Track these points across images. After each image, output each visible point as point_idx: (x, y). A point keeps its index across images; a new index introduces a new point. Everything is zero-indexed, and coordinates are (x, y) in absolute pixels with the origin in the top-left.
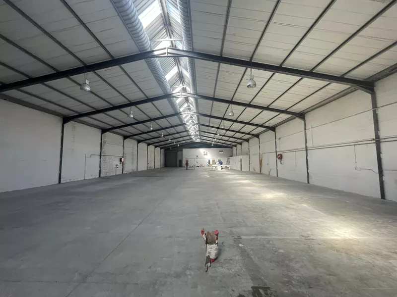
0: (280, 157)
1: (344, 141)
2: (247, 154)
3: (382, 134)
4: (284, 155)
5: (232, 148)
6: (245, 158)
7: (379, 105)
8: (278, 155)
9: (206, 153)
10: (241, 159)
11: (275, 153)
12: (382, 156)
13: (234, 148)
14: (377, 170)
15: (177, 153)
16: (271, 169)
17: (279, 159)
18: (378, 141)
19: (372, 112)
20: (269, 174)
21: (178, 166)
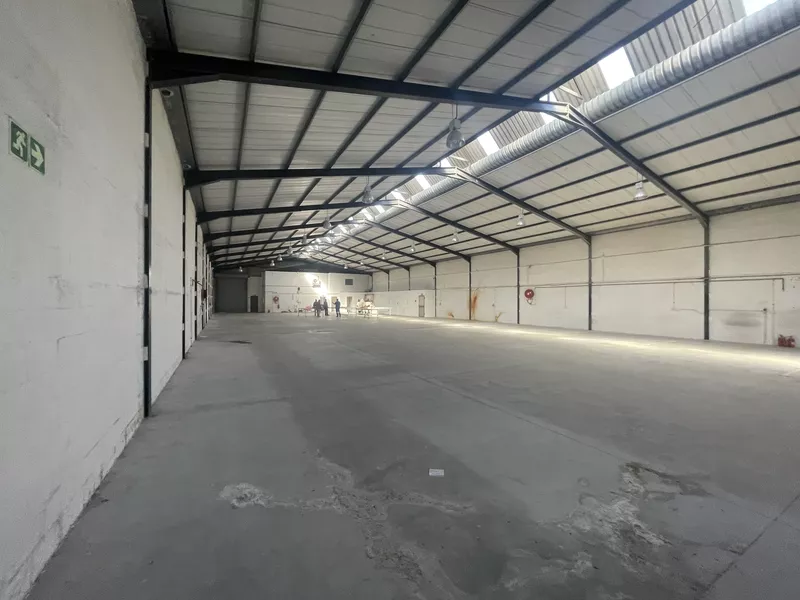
0: (530, 294)
2: (428, 288)
3: (713, 273)
4: (537, 292)
5: (371, 274)
6: (428, 294)
7: (711, 242)
8: (528, 291)
10: (422, 297)
11: (516, 288)
12: (711, 295)
13: (380, 275)
14: (702, 310)
15: (247, 280)
16: (500, 314)
17: (526, 295)
18: (707, 280)
19: (703, 248)
20: (496, 321)
21: (249, 310)
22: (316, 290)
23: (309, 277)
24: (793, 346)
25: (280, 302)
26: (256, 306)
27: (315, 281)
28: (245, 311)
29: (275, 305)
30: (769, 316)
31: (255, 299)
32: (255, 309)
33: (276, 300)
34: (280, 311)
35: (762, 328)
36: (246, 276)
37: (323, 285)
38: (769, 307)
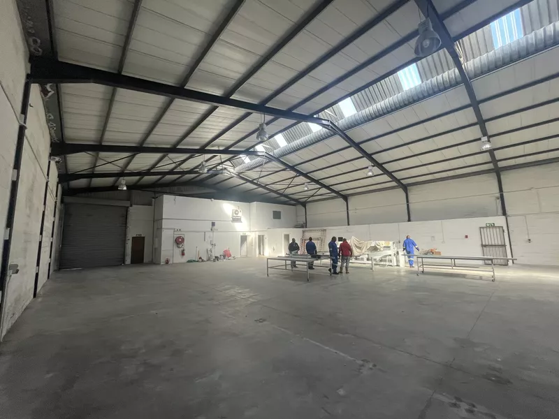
15: (127, 209)
21: (128, 261)
22: (235, 226)
23: (228, 207)
25: (186, 245)
26: (142, 253)
27: (236, 213)
28: (121, 263)
29: (178, 251)
31: (139, 242)
32: (138, 259)
33: (179, 241)
34: (184, 259)
36: (127, 204)
37: (245, 219)
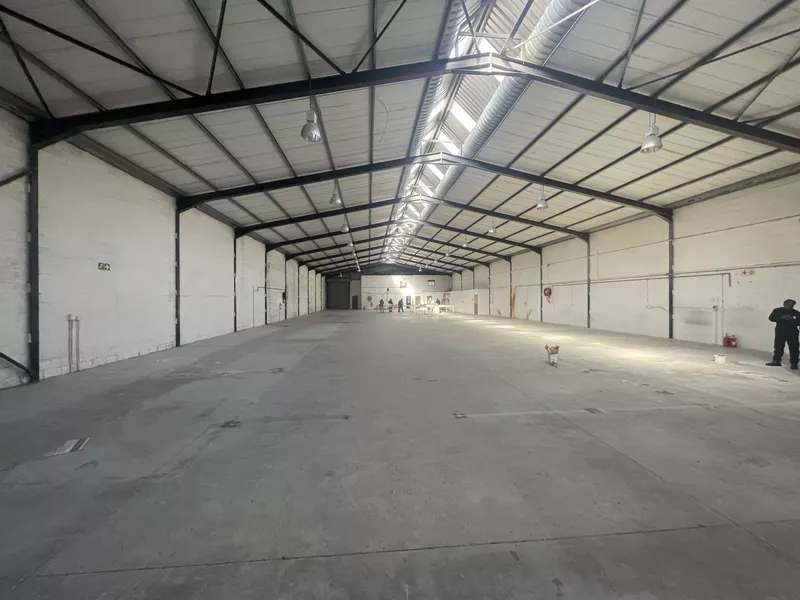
0: (548, 292)
1: (637, 274)
2: (485, 287)
3: (676, 269)
4: (555, 290)
5: (451, 275)
6: (482, 294)
7: (676, 236)
8: (546, 289)
9: (403, 284)
10: (476, 296)
11: (539, 287)
12: (674, 292)
13: (456, 276)
14: (668, 308)
15: (349, 283)
16: (530, 311)
17: (546, 295)
18: (671, 276)
19: (668, 243)
20: (527, 319)
21: (351, 307)
22: (402, 290)
24: (735, 346)
25: (372, 301)
26: (356, 304)
27: (401, 282)
28: (347, 308)
29: (369, 303)
30: (719, 313)
31: (355, 299)
32: (355, 307)
33: (370, 299)
34: (371, 308)
35: (714, 326)
36: (347, 280)
37: (408, 285)
38: (719, 304)
